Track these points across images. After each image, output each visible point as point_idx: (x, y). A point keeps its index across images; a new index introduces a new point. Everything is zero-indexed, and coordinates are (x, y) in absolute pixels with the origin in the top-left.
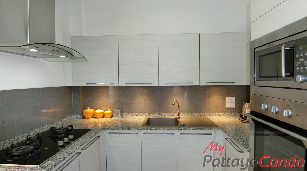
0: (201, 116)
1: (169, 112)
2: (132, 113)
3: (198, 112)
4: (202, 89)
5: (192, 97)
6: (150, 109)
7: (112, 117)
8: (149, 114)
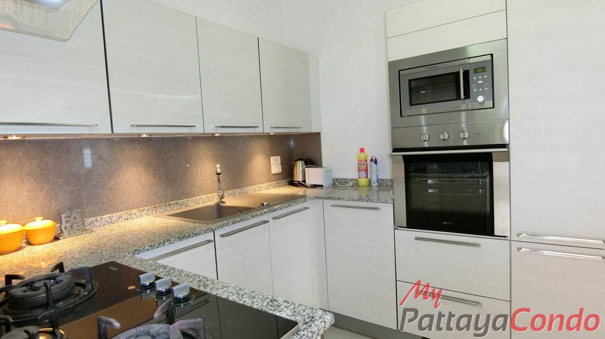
0: (244, 193)
1: (195, 196)
2: (110, 215)
3: (239, 187)
4: (240, 144)
5: (229, 161)
6: (155, 195)
7: (56, 238)
8: (155, 207)
